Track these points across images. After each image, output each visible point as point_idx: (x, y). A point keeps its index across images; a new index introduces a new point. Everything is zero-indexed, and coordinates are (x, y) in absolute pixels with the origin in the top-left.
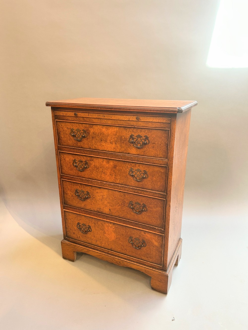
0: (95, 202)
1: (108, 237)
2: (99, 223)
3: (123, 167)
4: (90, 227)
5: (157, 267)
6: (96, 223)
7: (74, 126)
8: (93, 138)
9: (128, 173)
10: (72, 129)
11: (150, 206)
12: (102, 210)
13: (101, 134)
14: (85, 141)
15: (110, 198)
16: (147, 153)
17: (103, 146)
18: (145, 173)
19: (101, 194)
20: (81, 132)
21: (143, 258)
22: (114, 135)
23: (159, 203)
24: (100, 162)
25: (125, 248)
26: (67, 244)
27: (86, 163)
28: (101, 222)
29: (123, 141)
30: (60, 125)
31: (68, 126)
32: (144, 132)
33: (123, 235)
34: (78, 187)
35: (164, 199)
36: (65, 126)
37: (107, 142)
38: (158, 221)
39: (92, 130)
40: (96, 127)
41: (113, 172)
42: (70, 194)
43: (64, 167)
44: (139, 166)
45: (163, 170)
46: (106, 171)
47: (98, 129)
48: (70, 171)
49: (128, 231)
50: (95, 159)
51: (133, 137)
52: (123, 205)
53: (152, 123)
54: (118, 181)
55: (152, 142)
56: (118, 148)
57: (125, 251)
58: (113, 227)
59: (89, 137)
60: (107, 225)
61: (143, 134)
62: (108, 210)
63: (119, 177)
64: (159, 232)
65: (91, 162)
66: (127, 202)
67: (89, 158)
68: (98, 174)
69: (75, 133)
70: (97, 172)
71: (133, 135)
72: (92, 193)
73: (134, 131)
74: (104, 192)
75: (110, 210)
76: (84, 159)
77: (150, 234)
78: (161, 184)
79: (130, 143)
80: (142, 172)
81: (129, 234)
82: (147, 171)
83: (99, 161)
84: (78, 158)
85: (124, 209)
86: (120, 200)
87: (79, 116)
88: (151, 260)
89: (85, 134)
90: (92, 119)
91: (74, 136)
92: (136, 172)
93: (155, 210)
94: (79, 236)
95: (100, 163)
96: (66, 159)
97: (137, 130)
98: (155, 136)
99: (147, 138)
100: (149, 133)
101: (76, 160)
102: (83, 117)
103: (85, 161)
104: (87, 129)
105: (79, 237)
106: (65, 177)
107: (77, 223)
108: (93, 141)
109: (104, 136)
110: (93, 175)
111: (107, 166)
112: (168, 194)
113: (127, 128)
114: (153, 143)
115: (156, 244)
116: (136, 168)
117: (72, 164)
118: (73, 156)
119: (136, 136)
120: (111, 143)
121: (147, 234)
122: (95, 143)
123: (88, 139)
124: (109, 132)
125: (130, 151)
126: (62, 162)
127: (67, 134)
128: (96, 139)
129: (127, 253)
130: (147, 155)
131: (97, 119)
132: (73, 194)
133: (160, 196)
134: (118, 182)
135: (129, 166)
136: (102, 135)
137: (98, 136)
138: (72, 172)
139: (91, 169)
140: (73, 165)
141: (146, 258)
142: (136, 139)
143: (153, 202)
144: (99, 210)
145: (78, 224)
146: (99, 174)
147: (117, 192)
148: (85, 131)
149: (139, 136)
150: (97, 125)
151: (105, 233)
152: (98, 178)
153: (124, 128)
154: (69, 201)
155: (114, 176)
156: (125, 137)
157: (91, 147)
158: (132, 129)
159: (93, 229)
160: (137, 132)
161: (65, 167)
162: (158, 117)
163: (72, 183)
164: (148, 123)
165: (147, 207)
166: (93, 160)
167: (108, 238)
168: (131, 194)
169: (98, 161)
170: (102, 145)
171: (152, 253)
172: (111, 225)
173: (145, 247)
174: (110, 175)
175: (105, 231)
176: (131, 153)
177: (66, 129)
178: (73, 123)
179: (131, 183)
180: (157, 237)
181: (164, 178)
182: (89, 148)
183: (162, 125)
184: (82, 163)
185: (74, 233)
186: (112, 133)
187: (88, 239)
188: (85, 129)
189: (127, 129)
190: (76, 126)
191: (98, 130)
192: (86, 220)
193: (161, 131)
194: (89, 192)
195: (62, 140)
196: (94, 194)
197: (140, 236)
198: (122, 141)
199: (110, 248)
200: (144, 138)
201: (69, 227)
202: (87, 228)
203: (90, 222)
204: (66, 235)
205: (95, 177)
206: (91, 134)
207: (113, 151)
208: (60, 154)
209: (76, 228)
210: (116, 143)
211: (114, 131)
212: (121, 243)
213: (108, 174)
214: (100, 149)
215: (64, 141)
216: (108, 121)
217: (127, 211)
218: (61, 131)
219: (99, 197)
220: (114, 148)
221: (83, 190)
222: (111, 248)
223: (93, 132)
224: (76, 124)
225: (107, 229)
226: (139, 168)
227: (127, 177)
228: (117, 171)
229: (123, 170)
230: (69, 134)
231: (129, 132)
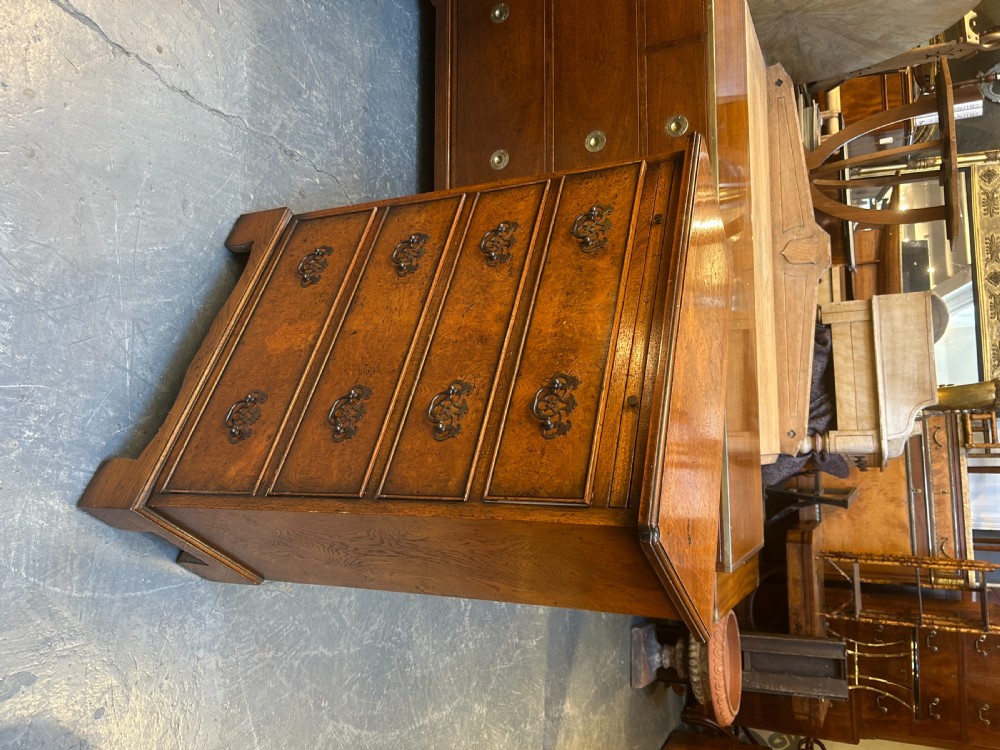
0: (385, 291)
1: (277, 333)
2: (323, 305)
3: (478, 363)
4: (314, 280)
5: (163, 477)
6: (322, 298)
7: (620, 215)
8: (580, 268)
9: (459, 378)
10: (613, 209)
11: (348, 451)
12: (356, 310)
13: (588, 290)
14: (570, 250)
15: (391, 331)
16: (514, 431)
17: (551, 299)
18: (453, 431)
20: (600, 233)
21: (199, 435)
22: (582, 329)
23: (351, 478)
25: (237, 382)
26: (277, 224)
27: (502, 258)
28: (324, 311)
29: (561, 356)
30: (626, 176)
31: (621, 196)
32: (584, 421)
33: (276, 373)
34: (434, 242)
35: (361, 493)
36: (624, 188)
37: (561, 309)
38: (298, 476)
39: (602, 264)
41: (467, 335)
42: (417, 220)
43: (500, 198)
44: (477, 411)
45: (452, 484)
46: (474, 314)
47: (607, 282)
48: (485, 215)
49: (284, 387)
50: (513, 279)
51: (572, 386)
52: (362, 368)
54: (439, 352)
55: (547, 447)
56: (539, 343)
57: (229, 383)
58: (303, 346)
59: (584, 258)
60: (314, 328)
61: (578, 416)
62: (354, 328)
63: (448, 354)
64: (265, 479)
65: (505, 271)
66: (371, 380)
67: (517, 264)
68: (467, 291)
69: (599, 218)
70: (473, 290)
71: (575, 387)
72: (411, 280)
73: (589, 386)
74: (411, 311)
76: (516, 250)
77: (262, 454)
78: (411, 482)
79: (552, 379)
80: (455, 420)
81: (276, 391)
82: (459, 436)
83: (505, 293)
84: (520, 234)
85: (351, 373)
86: (379, 361)
87: (653, 230)
88: (188, 458)
89: (592, 248)
91: (588, 216)
92: (459, 403)
93: (334, 464)
94: (295, 253)
95: (500, 297)
96: (523, 203)
97: (593, 396)
98: (566, 454)
99: (563, 429)
100: (578, 436)
101: (516, 229)
102: (648, 241)
103: (511, 253)
104: (607, 250)
105: (292, 255)
106: (469, 204)
107: (333, 246)
108: (568, 270)
109: (580, 299)
110: (465, 278)
111: (490, 317)
112: (375, 504)
113: (600, 365)
114: (543, 450)
115: (232, 471)
116: (469, 403)
117: (506, 218)
118: (531, 221)
119: (571, 396)
120: (557, 322)
121: (267, 443)
122: (562, 277)
123: (577, 254)
124: (594, 313)
125: (527, 380)
126: (515, 192)
127: (597, 195)
128: (573, 279)
129: (222, 388)
130: (506, 431)
131: (639, 280)
132: (417, 227)
133: (375, 478)
134: (433, 350)
135: (479, 380)
136: (585, 293)
137: (583, 284)
138: (481, 221)
139: (485, 271)
140: (502, 221)
141: (197, 444)
142: (561, 396)
143: (358, 458)
144: (361, 302)
145: (329, 250)
146: (467, 294)
147: (405, 349)
148: (601, 245)
149: (570, 405)
150: (617, 279)
151: (290, 324)
152: (455, 291)
153: (603, 357)
154: (397, 219)
155: (454, 338)
156: (572, 361)
157: (551, 267)
158: (598, 383)
159: (309, 290)
160: (586, 398)
161: (500, 201)
162: (631, 465)
163: (448, 224)
165: (345, 441)
166: (511, 275)
167: (274, 334)
168: (392, 390)
169: (507, 289)
170: (555, 295)
171: (208, 460)
172: (310, 338)
173: (230, 440)
174: (458, 326)
175: (296, 324)
176: (520, 382)
177: (614, 191)
178: (629, 209)
179: (427, 388)
180: (252, 473)
181: (429, 488)
182: (548, 260)
184: (505, 247)
185: (305, 240)
186: (590, 322)
187: (281, 279)
188: (607, 245)
189: (596, 365)
190: (619, 219)
191: (603, 281)
192: (336, 269)
193: (582, 473)
194: (417, 271)
195: (580, 184)
196: (408, 285)
197: (264, 424)
198: (561, 354)
199: (245, 339)
200: (564, 421)
201: (323, 227)
202: (314, 273)
203: (330, 282)
204: (305, 221)
205: (458, 285)
206: (591, 261)
207: (531, 328)
208: (540, 185)
209: (319, 244)
210: (556, 335)
211: (594, 329)
212: (253, 371)
213: (463, 321)
214: (541, 292)
215: (577, 189)
216: (629, 312)
217: (343, 383)
218: (607, 178)
219: (396, 300)
220: (540, 333)
221: (426, 254)
222: (243, 342)
223: (597, 269)
224: (627, 218)
225: (302, 327)
226: (471, 410)
227: (445, 378)
228: (467, 347)
229: (470, 362)
230: (597, 201)
231: (588, 373)
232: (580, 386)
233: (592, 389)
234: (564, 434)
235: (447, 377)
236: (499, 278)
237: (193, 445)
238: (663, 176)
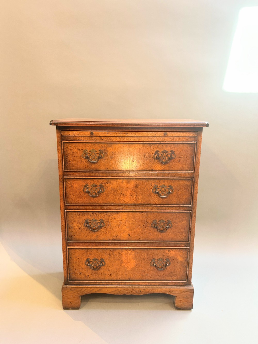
0: (111, 229)
1: (126, 266)
2: (115, 253)
3: (146, 185)
4: (103, 260)
5: (182, 284)
6: (112, 254)
7: (88, 147)
8: (111, 158)
9: (151, 191)
10: (85, 150)
11: (176, 221)
12: (119, 237)
13: (121, 153)
14: (102, 162)
15: (130, 221)
16: (172, 168)
17: (123, 165)
18: (171, 188)
19: (119, 219)
20: (96, 152)
21: (167, 278)
22: (136, 153)
23: (185, 217)
24: (118, 183)
25: (146, 273)
26: (70, 289)
27: (101, 187)
28: (118, 251)
30: (69, 147)
31: (79, 148)
32: (170, 147)
33: (144, 259)
34: (89, 216)
35: (190, 211)
36: (75, 147)
37: (128, 161)
38: (184, 235)
39: (110, 150)
40: (116, 145)
41: (134, 193)
42: (77, 227)
43: (70, 195)
44: (164, 182)
45: (188, 183)
46: (126, 192)
47: (118, 148)
48: (78, 199)
49: (150, 254)
50: (112, 181)
51: (158, 152)
52: (144, 227)
53: (179, 137)
54: (140, 200)
55: (178, 156)
56: (141, 166)
57: (147, 276)
58: (133, 253)
59: (107, 157)
60: (126, 252)
61: (169, 149)
62: (127, 236)
63: (141, 197)
64: (184, 246)
65: (107, 185)
66: (149, 222)
67: (105, 181)
68: (115, 197)
69: (89, 154)
70: (115, 195)
71: (159, 151)
72: (107, 220)
74: (122, 216)
75: (129, 235)
76: (98, 183)
77: (175, 251)
78: (187, 196)
79: (155, 159)
80: (166, 188)
81: (151, 256)
82: (172, 186)
83: (117, 183)
84: (90, 183)
85: (146, 230)
86: (142, 222)
87: (96, 135)
88: (175, 278)
89: (102, 155)
90: (111, 137)
91: (87, 158)
92: (160, 188)
93: (180, 224)
94: (87, 275)
95: (119, 184)
96: (74, 186)
97: (162, 145)
98: (181, 150)
99: (173, 152)
100: (175, 148)
101: (88, 185)
102: (101, 136)
103: (99, 184)
104: (104, 149)
105: (88, 276)
106: (71, 207)
107: (85, 259)
108: (112, 161)
109: (124, 155)
110: (109, 199)
112: (194, 206)
113: (152, 144)
115: (181, 259)
116: (161, 185)
117: (81, 190)
118: (84, 180)
119: (162, 152)
120: (133, 161)
121: (171, 251)
122: (114, 163)
123: (104, 159)
124: (131, 150)
125: (155, 167)
126: (68, 190)
127: (77, 156)
129: (149, 278)
130: (172, 170)
131: (118, 137)
132: (81, 226)
133: (186, 209)
134: (139, 203)
135: (153, 184)
137: (118, 155)
138: (82, 200)
139: (107, 192)
140: (83, 192)
141: (170, 277)
142: (161, 155)
143: (178, 216)
144: (115, 238)
145: (88, 260)
146: (116, 197)
147: (138, 213)
148: (101, 152)
149: (165, 152)
150: (118, 144)
151: (123, 263)
152: (115, 201)
153: (149, 144)
154: (75, 236)
155: (135, 196)
156: (149, 154)
157: (108, 168)
158: (158, 145)
159: (107, 261)
160: (162, 147)
161: (72, 195)
162: (185, 132)
163: (81, 213)
164: (175, 137)
165: (172, 223)
166: (110, 182)
167: (126, 268)
168: (154, 213)
169: (116, 182)
171: (176, 270)
172: (130, 252)
173: (169, 265)
174: (130, 196)
175: (123, 260)
176: (155, 169)
177: (76, 150)
178: (86, 144)
179: (155, 200)
180: (182, 251)
181: (189, 190)
182: (106, 170)
183: (189, 139)
184: (96, 187)
185: (81, 273)
187: (100, 275)
188: (102, 149)
189: (151, 146)
190: (90, 147)
192: (98, 254)
193: (187, 145)
194: (103, 219)
195: (70, 164)
196: (110, 221)
197: (164, 255)
198: (146, 158)
199: (128, 279)
200: (170, 153)
201: (75, 268)
202: (99, 262)
203: (104, 254)
204: (69, 277)
205: (112, 201)
206: (108, 154)
208: (66, 181)
209: (83, 266)
210: (138, 161)
211: (137, 149)
212: (142, 269)
213: (128, 195)
215: (72, 165)
216: (131, 139)
217: (150, 232)
218: (69, 154)
219: (116, 224)
220: (137, 167)
221: (95, 218)
222: (129, 279)
223: (112, 151)
224: (90, 144)
225: (124, 257)
226: (163, 184)
227: (151, 196)
228: (139, 191)
229: (146, 188)
230: (80, 156)
231: (154, 148)
232: (158, 150)
233: (159, 146)
234: (174, 152)
235: (150, 195)
236: (111, 186)
237: (170, 278)
238: (69, 134)
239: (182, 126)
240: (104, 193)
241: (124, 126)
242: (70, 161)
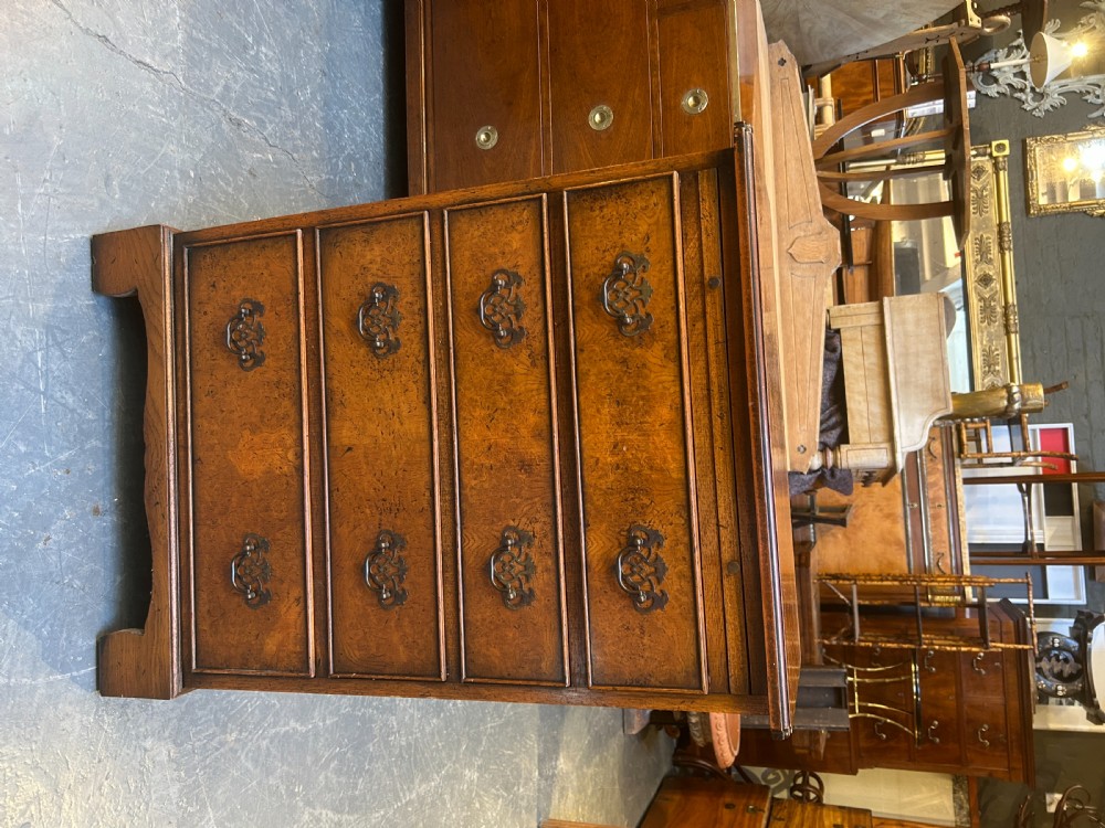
0: (366, 382)
1: (240, 446)
2: (286, 403)
3: (530, 502)
4: (258, 360)
5: (186, 653)
6: (282, 391)
7: (660, 271)
8: (624, 361)
9: (512, 523)
10: (647, 262)
11: (406, 622)
12: (338, 413)
13: (643, 398)
14: (603, 330)
15: (398, 448)
16: (601, 601)
17: (598, 411)
18: (526, 598)
19: (405, 408)
20: (639, 305)
21: (204, 595)
22: (650, 459)
23: (423, 657)
24: (533, 396)
25: (219, 521)
26: (159, 255)
27: (516, 335)
28: (293, 412)
29: (633, 499)
30: (654, 199)
31: (655, 238)
32: (681, 591)
33: (267, 509)
34: (409, 299)
35: (443, 676)
36: (657, 223)
37: (616, 427)
38: (356, 652)
39: (654, 355)
40: (672, 378)
41: (501, 457)
42: (369, 257)
43: (479, 223)
44: (547, 570)
45: (546, 666)
46: (502, 426)
47: (664, 388)
48: (467, 254)
49: (287, 530)
50: (538, 372)
51: (656, 544)
52: (380, 504)
53: (722, 620)
54: (473, 483)
55: (646, 624)
56: (600, 478)
57: (209, 522)
58: (286, 469)
59: (626, 345)
60: (290, 441)
61: (673, 584)
62: (346, 441)
63: (486, 486)
64: (319, 657)
65: (524, 356)
66: (399, 522)
67: (537, 345)
68: (481, 389)
69: (632, 276)
70: (489, 387)
71: (659, 545)
72: (398, 365)
73: (677, 545)
74: (415, 419)
75: (350, 449)
76: (529, 321)
77: (299, 622)
78: (497, 662)
79: (629, 531)
80: (523, 581)
81: (279, 535)
82: (534, 603)
83: (534, 393)
84: (528, 292)
85: (368, 511)
86: (398, 494)
87: (708, 299)
88: (205, 627)
89: (633, 327)
90: (704, 358)
91: (616, 272)
92: (523, 557)
93: (395, 638)
94: (208, 308)
95: (529, 400)
96: (516, 236)
97: (684, 558)
98: (670, 634)
99: (658, 601)
100: (678, 611)
101: (519, 284)
102: (705, 316)
103: (524, 326)
104: (654, 334)
105: (205, 313)
106: (437, 230)
107: (261, 298)
108: (610, 365)
109: (637, 413)
110: (472, 365)
112: (466, 690)
113: (685, 515)
114: (642, 628)
115: (271, 645)
116: (535, 559)
117: (502, 263)
118: (537, 270)
119: (657, 558)
120: (615, 447)
121: (298, 609)
122: (604, 375)
123: (615, 338)
124: (658, 435)
125: (598, 532)
126: (500, 213)
127: (620, 233)
128: (620, 379)
129: (203, 531)
130: (592, 600)
131: (705, 382)
132: (374, 271)
133: (452, 658)
134: (465, 481)
135: (537, 526)
136: (641, 403)
137: (634, 388)
138: (466, 266)
139: (497, 356)
140: (495, 268)
141: (207, 607)
142: (646, 556)
143: (423, 631)
144: (337, 397)
145: (257, 308)
146: (482, 393)
147: (427, 477)
148: (643, 323)
149: (659, 572)
150: (678, 383)
151: (253, 432)
152: (465, 389)
153: (684, 503)
154: (338, 254)
155: (487, 463)
156: (648, 506)
157: (585, 355)
158: (686, 539)
159: (254, 376)
160: (677, 560)
161: (482, 230)
163: (418, 268)
164: (721, 604)
165: (397, 608)
166: (533, 364)
167: (236, 446)
168: (431, 539)
169: (535, 386)
170: (602, 404)
171: (232, 630)
172: (291, 456)
173: (248, 603)
174: (487, 443)
175: (261, 432)
176: (592, 535)
178: (670, 262)
179: (476, 538)
180: (298, 649)
181: (520, 670)
182: (579, 347)
183: (717, 663)
184: (513, 317)
185: (214, 286)
186: (656, 448)
187: (208, 355)
188: (653, 325)
189: (680, 516)
190: (660, 280)
191: (660, 386)
192: (281, 341)
193: (692, 658)
194: (401, 351)
195: (592, 209)
196: (396, 374)
197: (282, 582)
198: (631, 496)
199: (200, 454)
200: (657, 591)
201: (232, 263)
202: (251, 347)
203: (281, 363)
204: (199, 247)
205: (466, 377)
206: (638, 351)
207: (585, 455)
208: (532, 204)
209: (237, 294)
210: (618, 467)
211: (665, 460)
212: (234, 505)
213: (493, 437)
214: (582, 398)
215: (589, 219)
216: (702, 433)
217: (362, 526)
218: (628, 202)
219: (387, 397)
220: (597, 462)
221: (404, 322)
222: (199, 459)
223: (648, 365)
224: (671, 278)
225: (273, 437)
226: (539, 569)
227: (493, 522)
228: (509, 477)
229: (518, 501)
230: (623, 246)
231: (671, 524)
232: (666, 543)
233: (681, 547)
234: (662, 608)
235: (495, 520)
236: (520, 369)
237: (204, 609)
238: (706, 197)
239: (769, 633)
240: (494, 347)
241: (750, 404)
242: (601, 208)
